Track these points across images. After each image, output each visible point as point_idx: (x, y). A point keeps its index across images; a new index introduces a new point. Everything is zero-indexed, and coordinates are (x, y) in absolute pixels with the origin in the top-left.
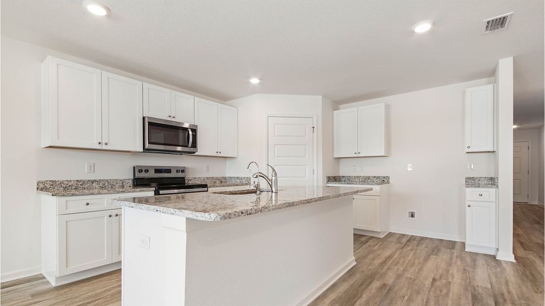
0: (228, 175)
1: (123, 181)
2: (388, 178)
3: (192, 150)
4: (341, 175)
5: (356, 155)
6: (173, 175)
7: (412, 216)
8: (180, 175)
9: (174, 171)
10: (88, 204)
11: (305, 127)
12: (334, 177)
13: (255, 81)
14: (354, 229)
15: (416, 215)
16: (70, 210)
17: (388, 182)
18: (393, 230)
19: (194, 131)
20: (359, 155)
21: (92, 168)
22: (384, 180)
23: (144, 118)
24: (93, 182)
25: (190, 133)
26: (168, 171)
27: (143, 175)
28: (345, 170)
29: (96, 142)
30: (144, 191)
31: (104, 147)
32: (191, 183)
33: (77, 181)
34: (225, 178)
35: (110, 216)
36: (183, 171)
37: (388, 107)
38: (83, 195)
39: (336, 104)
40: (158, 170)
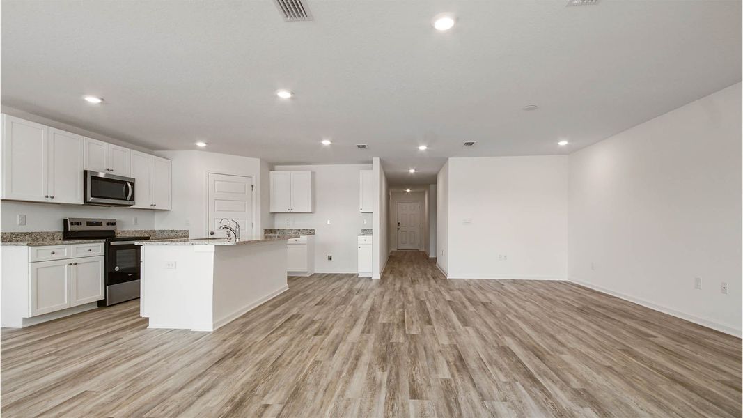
0: (156, 228)
1: (53, 234)
2: (314, 230)
3: (130, 203)
4: (276, 228)
5: (289, 212)
6: (104, 227)
7: (331, 259)
8: (110, 228)
9: (104, 224)
10: (54, 253)
11: (245, 186)
12: (271, 230)
13: (201, 144)
14: (288, 272)
15: (332, 258)
16: (40, 259)
17: (314, 234)
18: (317, 271)
19: (133, 184)
20: (292, 211)
21: (24, 221)
22: (311, 232)
23: (85, 172)
24: (26, 234)
25: (129, 185)
26: (99, 223)
27: (76, 228)
28: (280, 224)
29: (43, 195)
30: (97, 242)
31: (49, 200)
32: (119, 236)
33: (12, 233)
34: (154, 231)
35: (71, 264)
36: (112, 224)
37: (313, 174)
38: (50, 245)
39: (271, 166)
40: (90, 223)
